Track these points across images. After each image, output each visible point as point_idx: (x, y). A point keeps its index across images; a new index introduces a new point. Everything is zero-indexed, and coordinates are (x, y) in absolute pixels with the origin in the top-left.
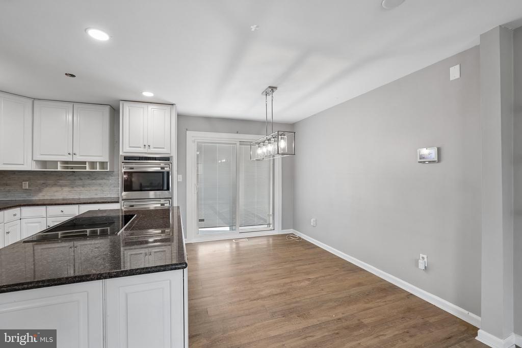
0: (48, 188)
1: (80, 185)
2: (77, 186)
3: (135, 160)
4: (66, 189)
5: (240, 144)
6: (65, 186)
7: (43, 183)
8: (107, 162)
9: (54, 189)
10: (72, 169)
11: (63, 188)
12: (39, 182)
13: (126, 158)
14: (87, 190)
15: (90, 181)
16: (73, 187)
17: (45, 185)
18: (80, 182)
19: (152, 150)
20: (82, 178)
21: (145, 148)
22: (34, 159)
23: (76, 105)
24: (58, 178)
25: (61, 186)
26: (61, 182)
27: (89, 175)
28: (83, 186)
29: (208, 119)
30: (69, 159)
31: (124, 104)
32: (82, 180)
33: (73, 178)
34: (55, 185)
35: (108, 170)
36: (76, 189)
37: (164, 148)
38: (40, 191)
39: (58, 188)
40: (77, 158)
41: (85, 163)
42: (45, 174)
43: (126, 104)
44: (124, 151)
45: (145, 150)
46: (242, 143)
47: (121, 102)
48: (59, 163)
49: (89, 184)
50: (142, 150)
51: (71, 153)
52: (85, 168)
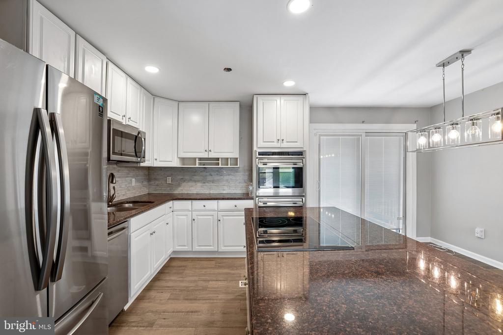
0: (185, 183)
1: (210, 181)
2: (209, 182)
3: (269, 155)
4: (199, 184)
5: (366, 136)
6: (198, 181)
7: (182, 179)
8: (237, 158)
9: (190, 184)
10: (204, 165)
11: (197, 183)
12: (179, 177)
13: (260, 154)
14: (216, 186)
15: (219, 177)
16: (204, 183)
17: (183, 180)
18: (210, 178)
19: (285, 145)
20: (212, 174)
21: (278, 142)
22: (179, 156)
23: (212, 104)
24: (193, 174)
25: (195, 181)
26: (195, 177)
27: (218, 171)
28: (213, 182)
29: (330, 109)
30: (205, 155)
31: (259, 98)
32: (212, 175)
33: (204, 174)
34: (191, 180)
35: (238, 166)
36: (207, 184)
37: (296, 142)
38: (179, 185)
39: (193, 184)
40: (212, 155)
41: (218, 159)
42: (183, 170)
43: (260, 97)
44: (258, 146)
45: (278, 145)
46: (367, 134)
47: (255, 97)
48: (197, 159)
49: (218, 180)
50: (275, 144)
51: (207, 150)
52: (218, 164)
